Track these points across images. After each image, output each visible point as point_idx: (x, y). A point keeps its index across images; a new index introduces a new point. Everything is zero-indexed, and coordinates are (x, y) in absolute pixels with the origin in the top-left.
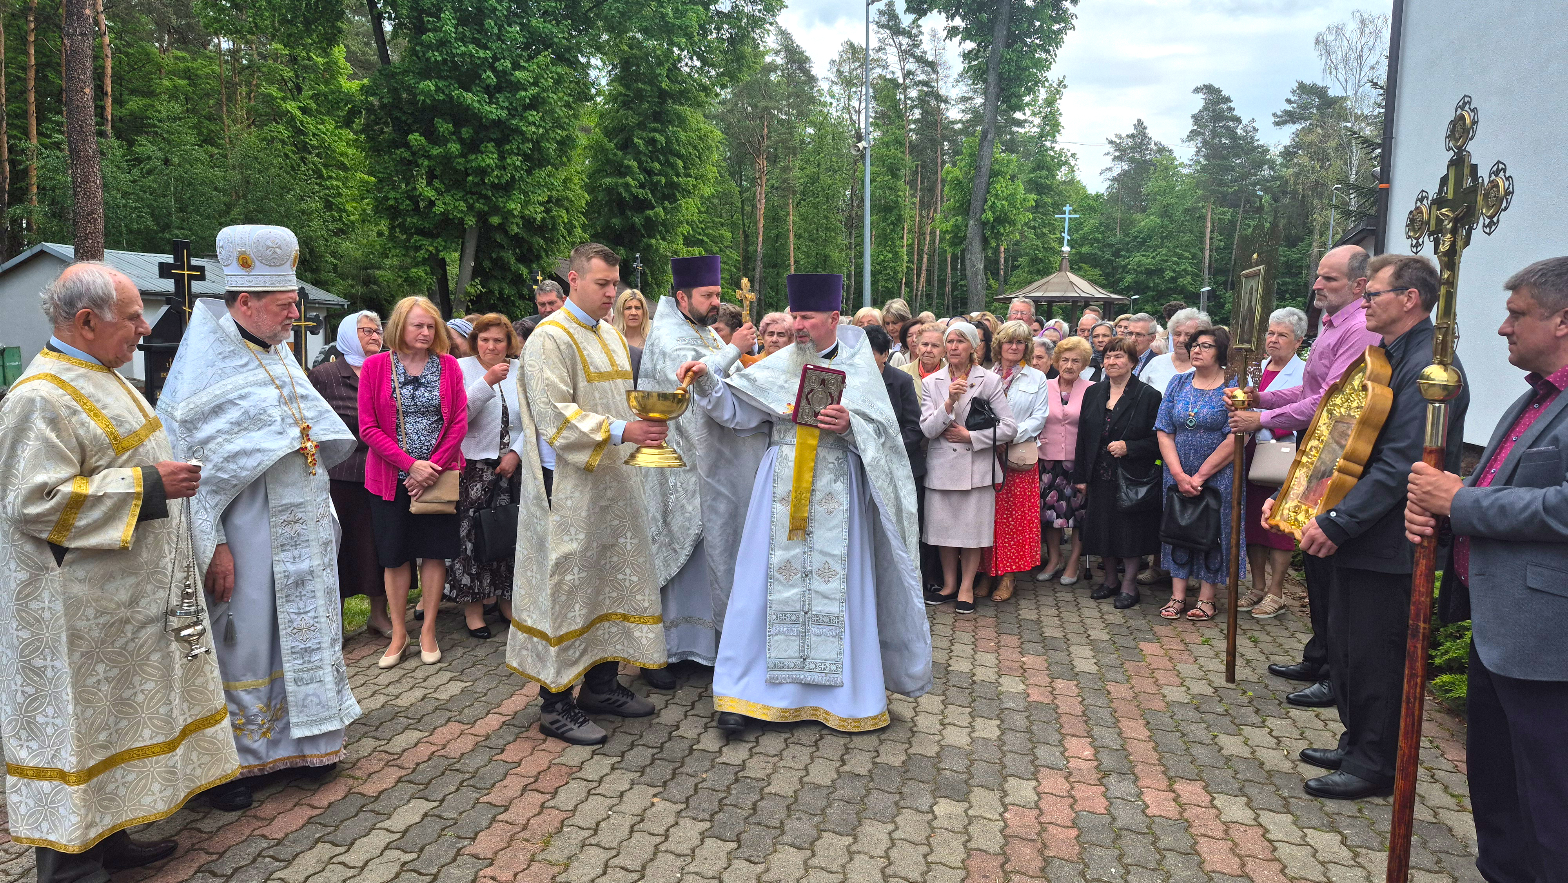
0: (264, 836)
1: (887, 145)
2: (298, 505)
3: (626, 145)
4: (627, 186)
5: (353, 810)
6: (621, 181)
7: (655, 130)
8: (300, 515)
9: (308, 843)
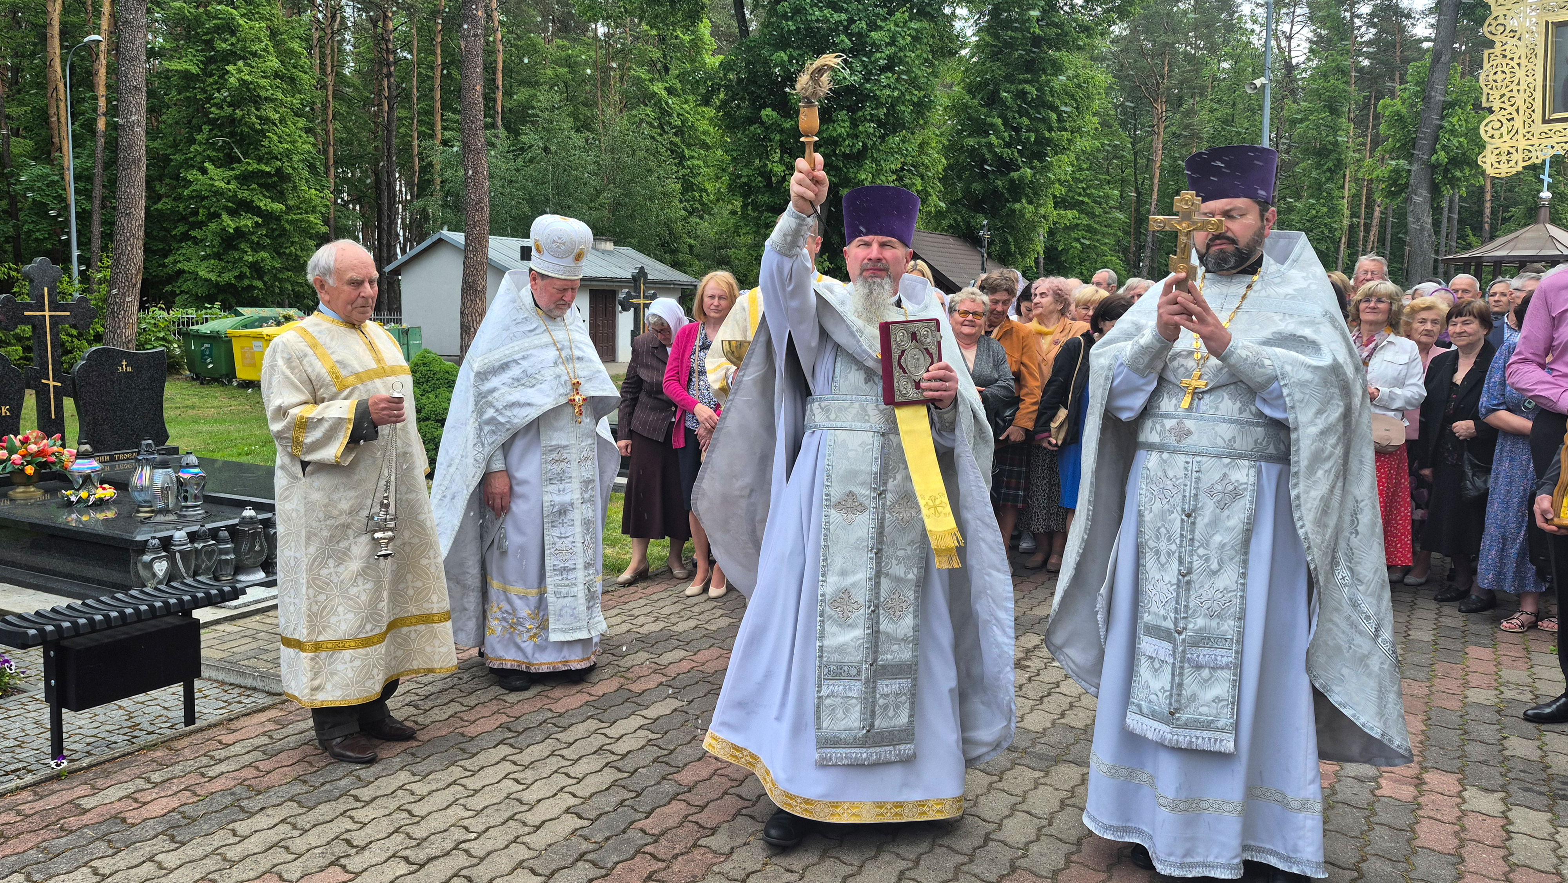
0: (551, 710)
1: (1325, 76)
2: (565, 447)
3: (993, 101)
4: (990, 145)
5: (621, 701)
6: (984, 140)
7: (1026, 82)
8: (565, 456)
9: (581, 718)
